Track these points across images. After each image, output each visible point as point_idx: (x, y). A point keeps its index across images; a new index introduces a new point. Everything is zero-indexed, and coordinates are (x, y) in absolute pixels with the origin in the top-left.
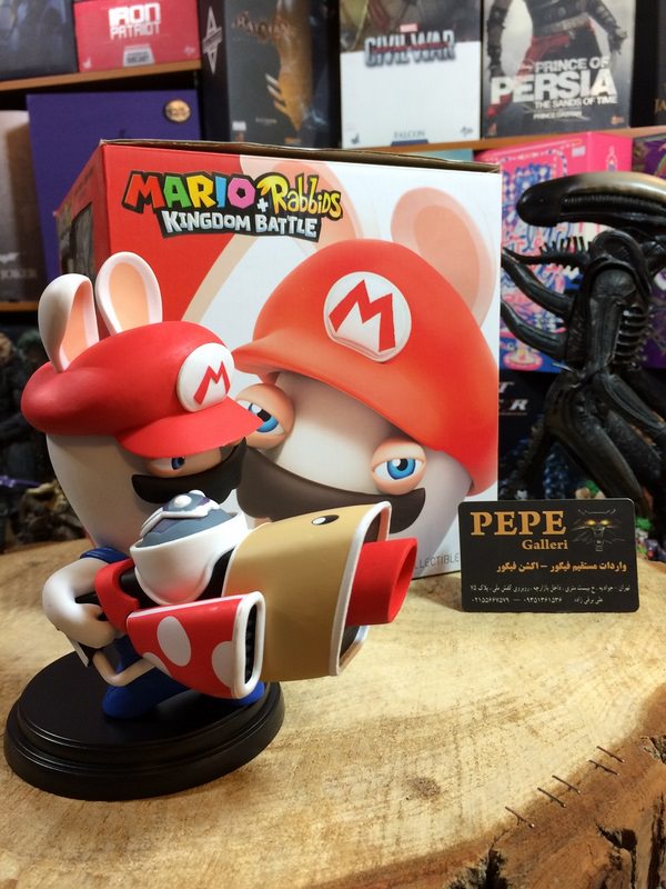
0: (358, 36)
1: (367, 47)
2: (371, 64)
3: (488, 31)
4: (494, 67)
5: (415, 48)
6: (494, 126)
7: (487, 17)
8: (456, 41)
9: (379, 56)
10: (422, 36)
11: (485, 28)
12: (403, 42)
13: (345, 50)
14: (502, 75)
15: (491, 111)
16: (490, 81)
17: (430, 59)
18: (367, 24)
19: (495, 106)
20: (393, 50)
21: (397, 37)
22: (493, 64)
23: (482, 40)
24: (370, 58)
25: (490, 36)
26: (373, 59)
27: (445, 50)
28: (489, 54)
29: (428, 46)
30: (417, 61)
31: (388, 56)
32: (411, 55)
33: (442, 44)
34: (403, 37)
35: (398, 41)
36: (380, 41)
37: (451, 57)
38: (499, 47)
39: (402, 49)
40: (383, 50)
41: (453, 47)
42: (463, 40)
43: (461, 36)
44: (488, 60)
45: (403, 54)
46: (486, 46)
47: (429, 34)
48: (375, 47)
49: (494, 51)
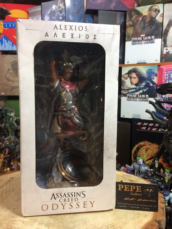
0: (130, 38)
1: (132, 40)
2: (133, 44)
3: (164, 36)
4: (165, 45)
5: (144, 40)
6: (164, 59)
7: (163, 33)
8: (155, 39)
9: (135, 42)
10: (146, 37)
11: (163, 35)
12: (141, 39)
13: (127, 41)
14: (167, 47)
15: (163, 56)
16: (164, 48)
17: (148, 43)
18: (132, 35)
19: (164, 54)
20: (139, 41)
21: (140, 38)
22: (165, 44)
23: (162, 38)
24: (133, 43)
25: (164, 37)
26: (134, 43)
27: (152, 41)
28: (163, 42)
29: (147, 40)
30: (145, 43)
31: (137, 42)
32: (143, 42)
33: (151, 39)
34: (141, 38)
35: (140, 39)
36: (136, 39)
37: (153, 42)
38: (166, 40)
39: (141, 41)
40: (136, 41)
41: (154, 40)
42: (157, 38)
43: (156, 37)
44: (163, 43)
45: (141, 42)
46: (163, 40)
47: (148, 37)
48: (134, 40)
49: (165, 41)
